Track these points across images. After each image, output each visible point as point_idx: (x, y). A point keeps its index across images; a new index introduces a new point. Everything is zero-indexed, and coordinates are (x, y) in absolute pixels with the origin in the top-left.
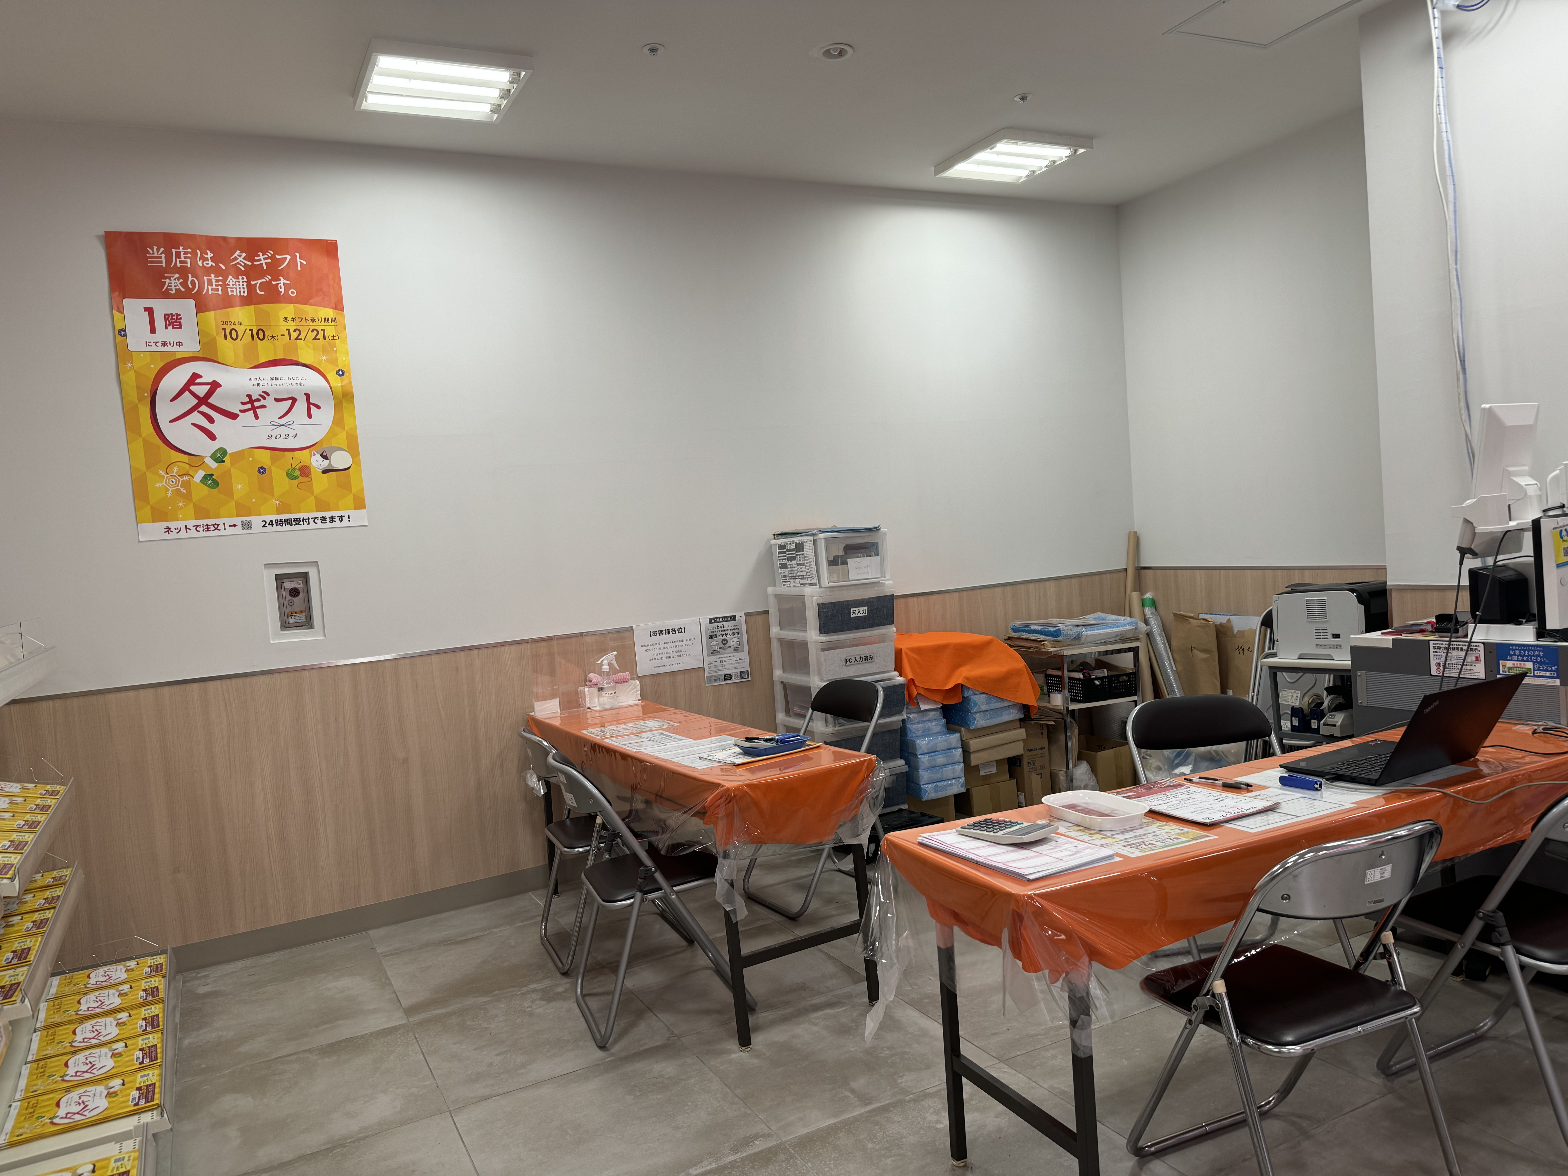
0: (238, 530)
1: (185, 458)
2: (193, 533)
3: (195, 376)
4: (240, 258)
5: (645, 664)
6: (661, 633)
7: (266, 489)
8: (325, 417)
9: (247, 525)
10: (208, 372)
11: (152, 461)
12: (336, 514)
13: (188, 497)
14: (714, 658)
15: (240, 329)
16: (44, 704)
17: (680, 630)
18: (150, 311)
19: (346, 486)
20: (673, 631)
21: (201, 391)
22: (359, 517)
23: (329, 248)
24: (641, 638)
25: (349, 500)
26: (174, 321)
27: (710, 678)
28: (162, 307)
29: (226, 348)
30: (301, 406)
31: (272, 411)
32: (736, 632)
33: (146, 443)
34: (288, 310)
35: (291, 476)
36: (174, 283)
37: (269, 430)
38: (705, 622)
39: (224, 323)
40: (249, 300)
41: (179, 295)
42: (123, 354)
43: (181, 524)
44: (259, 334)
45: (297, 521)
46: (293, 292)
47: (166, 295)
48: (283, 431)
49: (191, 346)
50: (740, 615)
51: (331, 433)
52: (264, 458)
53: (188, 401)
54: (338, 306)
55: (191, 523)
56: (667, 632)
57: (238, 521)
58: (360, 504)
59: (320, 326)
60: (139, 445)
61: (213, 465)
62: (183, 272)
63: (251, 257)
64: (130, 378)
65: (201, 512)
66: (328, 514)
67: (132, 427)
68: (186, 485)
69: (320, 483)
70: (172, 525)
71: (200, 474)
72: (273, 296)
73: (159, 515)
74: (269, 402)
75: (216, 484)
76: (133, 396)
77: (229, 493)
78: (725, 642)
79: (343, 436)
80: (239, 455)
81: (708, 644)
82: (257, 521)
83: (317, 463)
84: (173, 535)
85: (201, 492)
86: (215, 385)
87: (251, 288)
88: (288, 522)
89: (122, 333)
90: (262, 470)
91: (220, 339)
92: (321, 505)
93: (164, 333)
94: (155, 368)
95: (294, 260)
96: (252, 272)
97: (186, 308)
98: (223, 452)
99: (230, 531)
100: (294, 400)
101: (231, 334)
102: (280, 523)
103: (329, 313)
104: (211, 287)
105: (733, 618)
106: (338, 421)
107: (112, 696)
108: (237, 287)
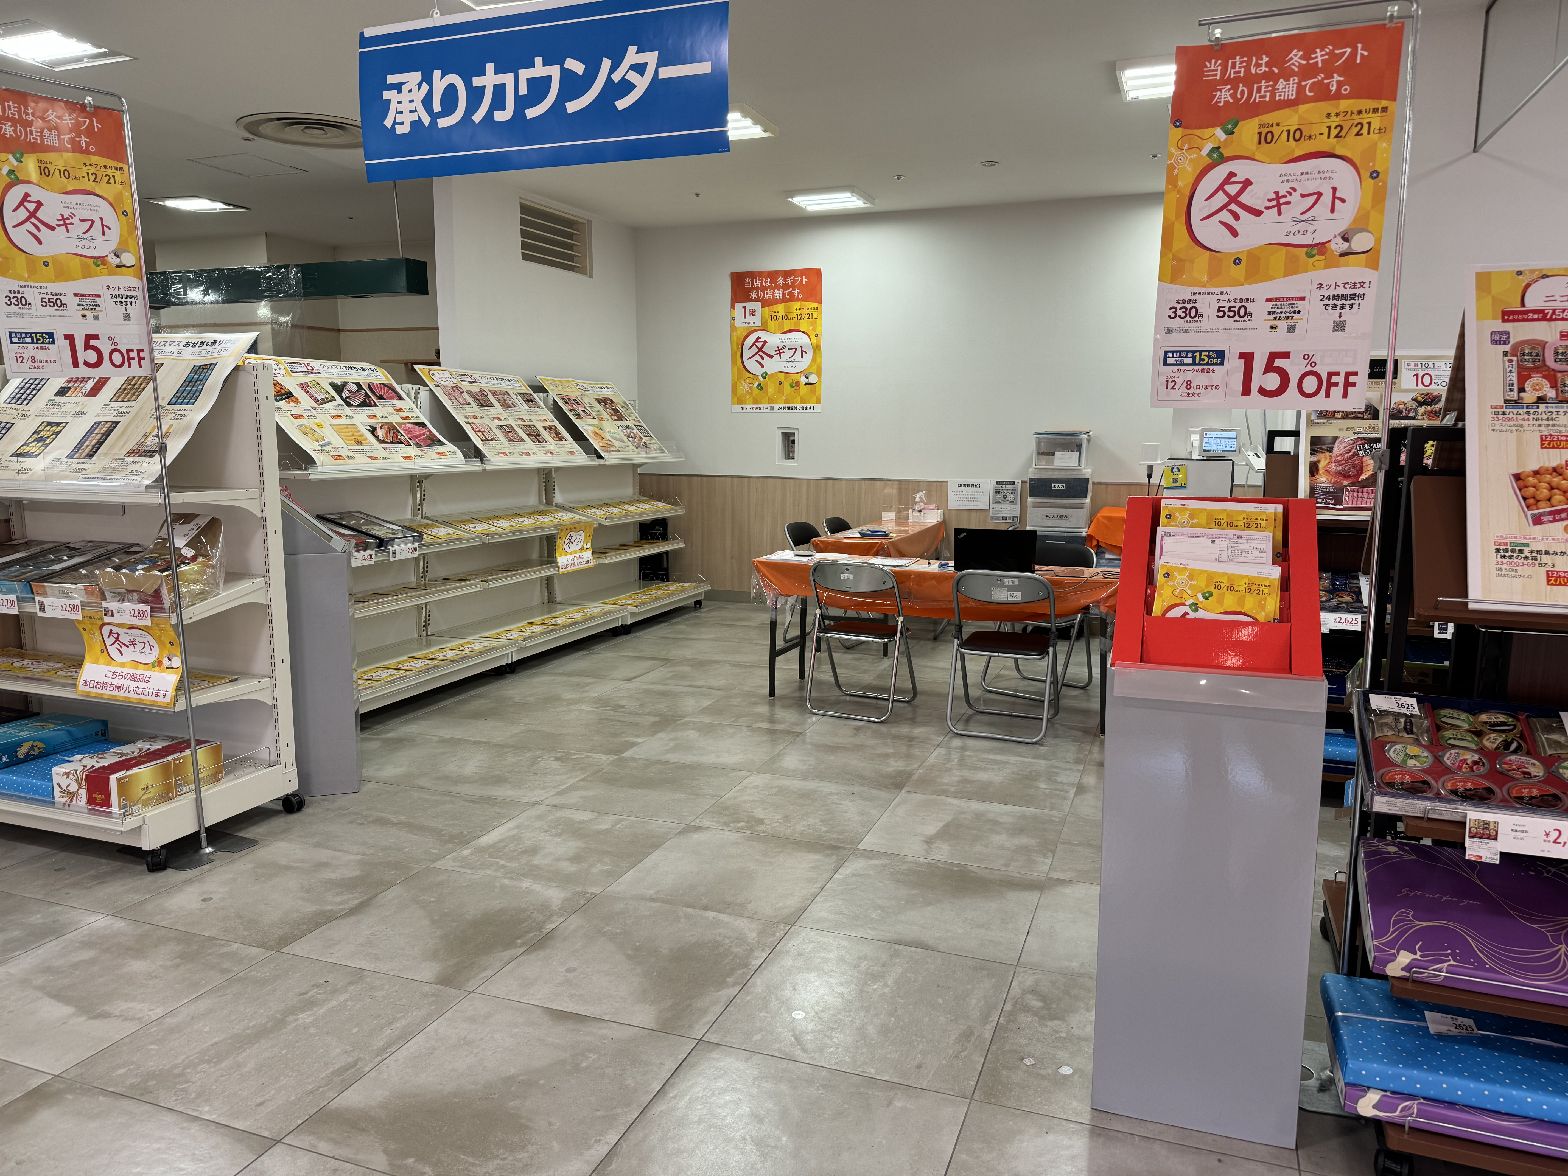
0: (768, 410)
1: (751, 376)
2: (751, 410)
3: (759, 338)
4: (781, 280)
5: (953, 502)
6: (965, 486)
7: (781, 391)
8: (808, 357)
9: (772, 408)
10: (763, 336)
11: (739, 376)
12: (808, 405)
13: (751, 394)
14: (997, 505)
15: (778, 315)
16: (695, 478)
17: (977, 486)
18: (744, 308)
19: (813, 392)
20: (973, 486)
21: (759, 345)
22: (818, 408)
23: (818, 272)
24: (952, 488)
25: (815, 399)
26: (753, 312)
27: (992, 518)
28: (749, 306)
29: (772, 324)
30: (799, 352)
31: (787, 354)
32: (1014, 492)
33: (738, 369)
34: (797, 305)
35: (792, 386)
36: (753, 295)
37: (784, 364)
38: (994, 483)
39: (772, 312)
40: (784, 300)
41: (756, 300)
42: (733, 328)
43: (747, 406)
44: (786, 317)
45: (792, 408)
46: (801, 296)
47: (751, 301)
48: (791, 364)
49: (759, 324)
50: (1018, 482)
51: (811, 366)
52: (782, 377)
53: (754, 349)
54: (820, 302)
55: (751, 406)
56: (969, 486)
57: (768, 406)
58: (819, 401)
59: (810, 312)
60: (735, 369)
61: (762, 379)
62: (757, 289)
63: (785, 280)
64: (735, 338)
65: (756, 402)
66: (805, 406)
67: (734, 362)
68: (751, 388)
69: (804, 390)
70: (744, 406)
71: (757, 383)
72: (791, 298)
73: (740, 402)
74: (786, 350)
75: (762, 388)
76: (735, 346)
77: (767, 393)
78: (1005, 497)
79: (815, 367)
80: (773, 375)
81: (994, 496)
82: (776, 407)
83: (803, 380)
84: (744, 411)
85: (756, 391)
86: (765, 342)
87: (784, 294)
88: (788, 408)
89: (734, 318)
90: (780, 383)
91: (769, 320)
92: (803, 401)
93: (749, 318)
94: (744, 334)
95: (802, 280)
96: (786, 287)
97: (757, 305)
98: (766, 373)
99: (765, 410)
100: (796, 349)
101: (774, 318)
102: (785, 408)
103: (815, 305)
104: (769, 295)
105: (1013, 483)
106: (814, 360)
107: (717, 478)
108: (779, 294)
